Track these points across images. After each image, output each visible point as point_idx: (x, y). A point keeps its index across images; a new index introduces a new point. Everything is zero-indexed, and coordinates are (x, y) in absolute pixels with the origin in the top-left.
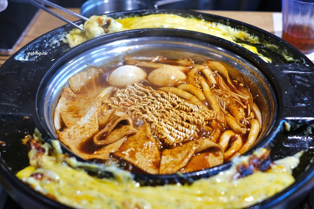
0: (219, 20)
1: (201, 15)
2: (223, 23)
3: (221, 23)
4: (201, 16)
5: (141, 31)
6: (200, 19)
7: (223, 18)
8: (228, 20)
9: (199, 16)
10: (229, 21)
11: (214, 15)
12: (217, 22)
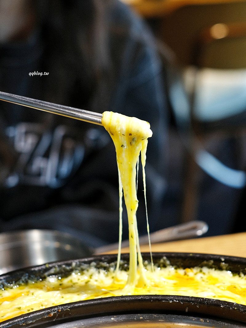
0: (205, 262)
1: (165, 258)
2: (213, 266)
3: (210, 267)
4: (164, 260)
5: (49, 313)
6: (165, 266)
7: (212, 257)
8: (223, 260)
9: (162, 261)
10: (225, 262)
11: (193, 254)
12: (202, 267)
